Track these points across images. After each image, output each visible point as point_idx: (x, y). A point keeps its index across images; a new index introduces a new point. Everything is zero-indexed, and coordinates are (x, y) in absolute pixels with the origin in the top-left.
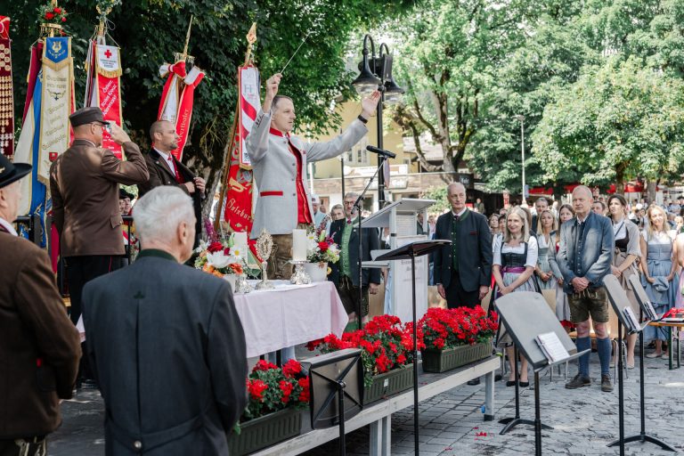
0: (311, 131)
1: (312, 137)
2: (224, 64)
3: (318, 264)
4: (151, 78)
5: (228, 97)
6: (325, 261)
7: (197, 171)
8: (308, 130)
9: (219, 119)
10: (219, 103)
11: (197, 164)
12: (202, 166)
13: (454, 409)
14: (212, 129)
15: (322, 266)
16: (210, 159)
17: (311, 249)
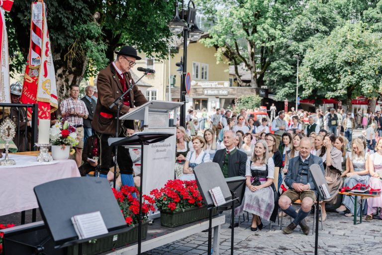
0: (159, 57)
1: (159, 60)
2: (80, 7)
3: (61, 147)
4: (23, 12)
5: (84, 29)
6: (68, 144)
7: (64, 76)
8: (157, 56)
9: (78, 43)
10: (79, 33)
11: (64, 72)
12: (68, 74)
13: (195, 248)
14: (73, 50)
15: (63, 148)
16: (73, 69)
17: (54, 135)
